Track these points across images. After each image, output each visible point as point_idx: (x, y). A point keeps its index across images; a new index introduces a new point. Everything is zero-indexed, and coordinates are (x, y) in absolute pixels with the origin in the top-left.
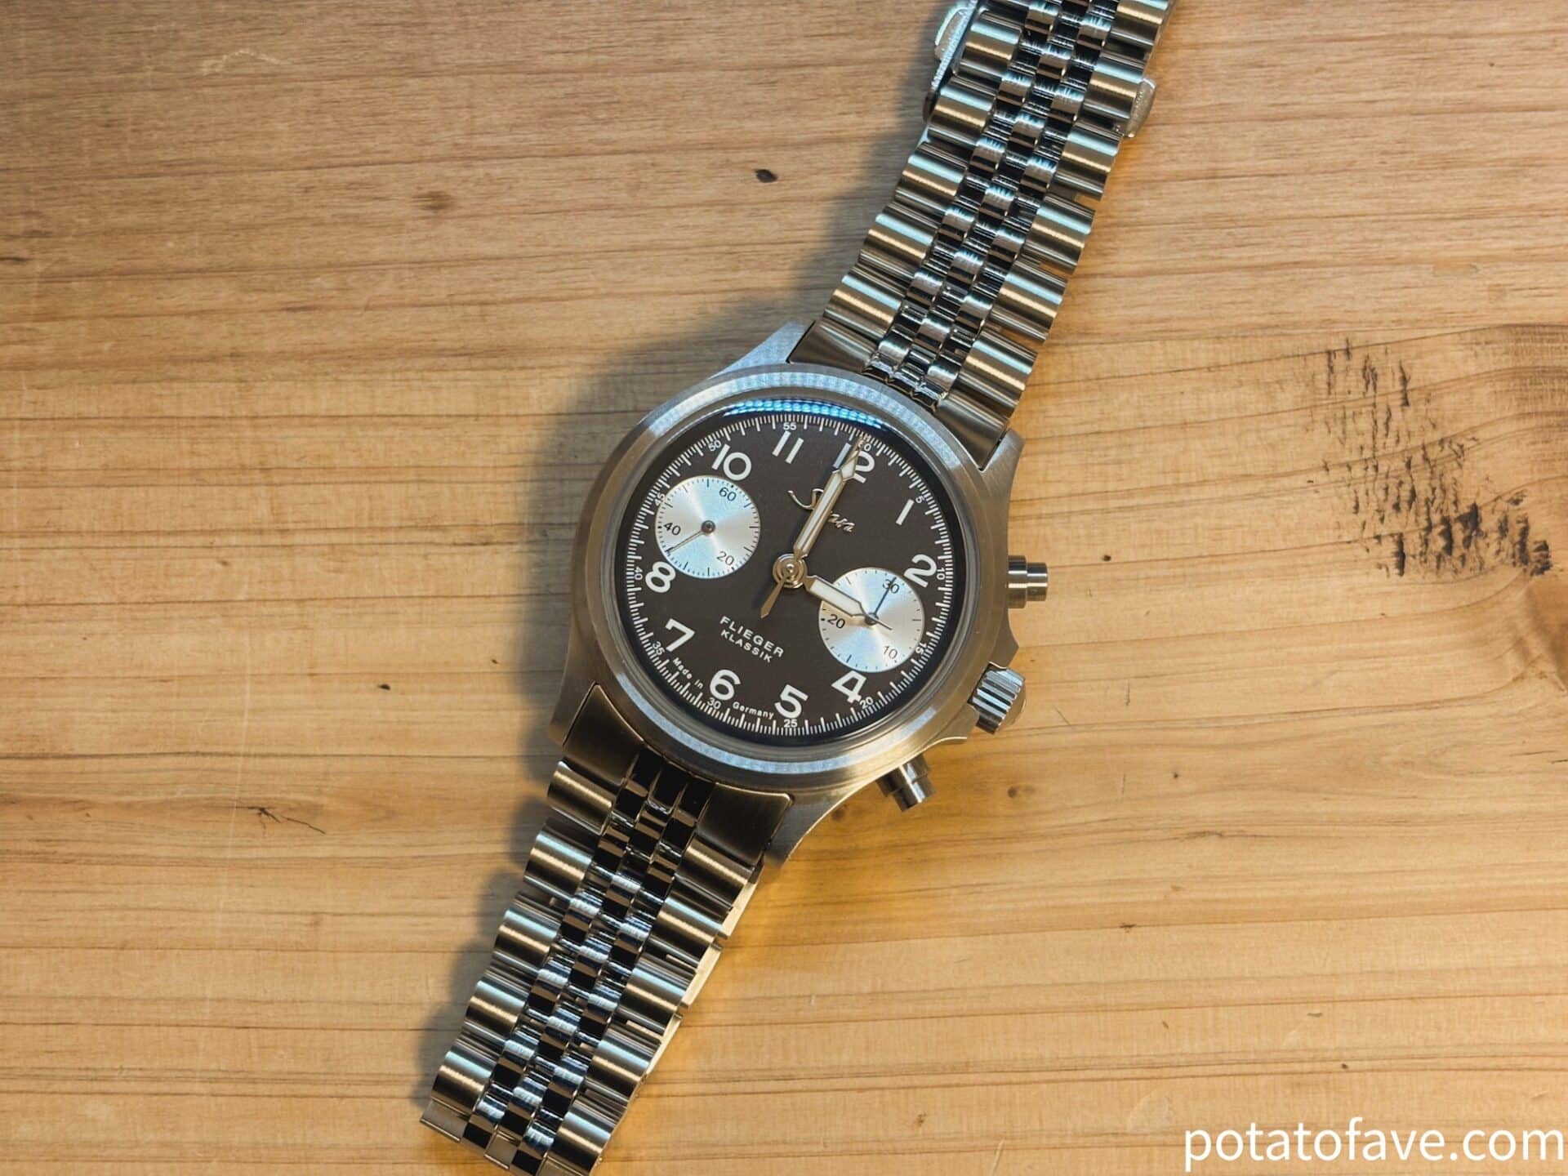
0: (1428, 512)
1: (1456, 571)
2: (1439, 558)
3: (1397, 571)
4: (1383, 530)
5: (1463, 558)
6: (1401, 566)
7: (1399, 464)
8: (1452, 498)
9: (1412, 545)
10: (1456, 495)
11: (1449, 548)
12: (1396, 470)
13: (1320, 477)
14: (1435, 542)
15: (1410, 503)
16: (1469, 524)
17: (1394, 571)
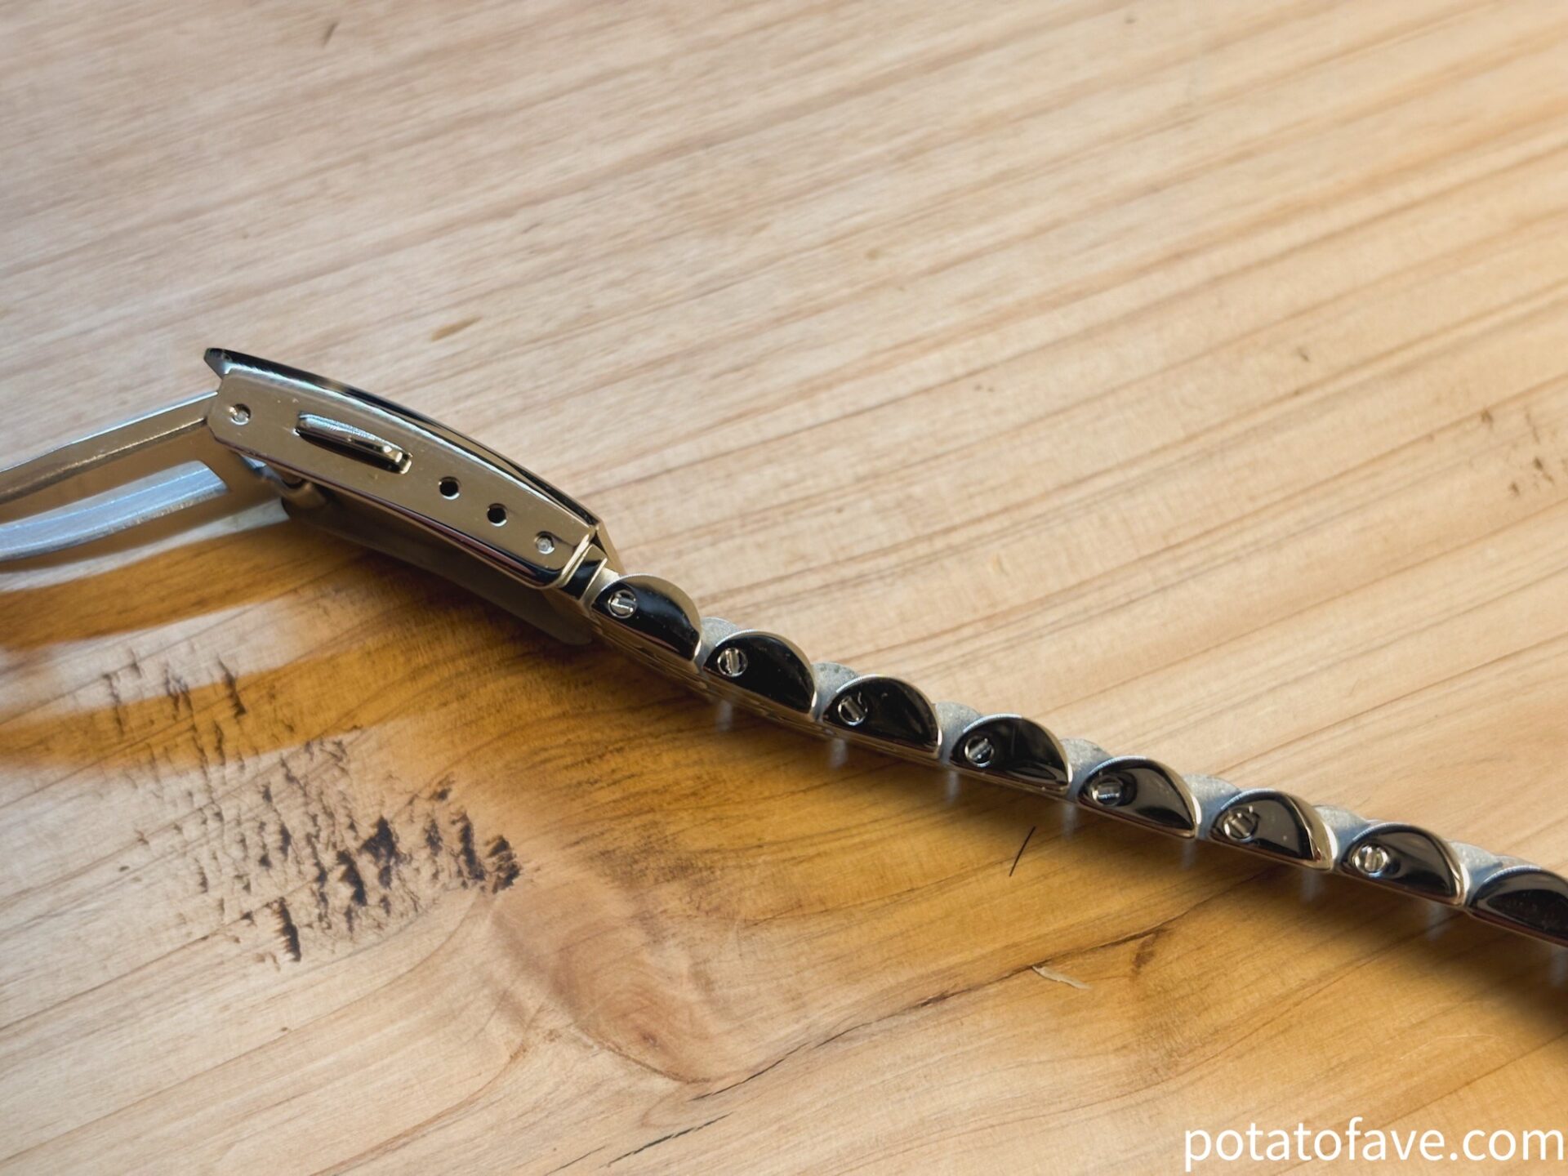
0: (315, 854)
1: (379, 926)
2: (349, 914)
3: (290, 956)
4: (251, 903)
5: (385, 901)
6: (294, 946)
7: (252, 799)
8: (344, 820)
9: (303, 910)
10: (349, 816)
11: (360, 896)
12: (250, 810)
13: (136, 858)
14: (336, 894)
15: (283, 849)
16: (383, 851)
17: (286, 957)
